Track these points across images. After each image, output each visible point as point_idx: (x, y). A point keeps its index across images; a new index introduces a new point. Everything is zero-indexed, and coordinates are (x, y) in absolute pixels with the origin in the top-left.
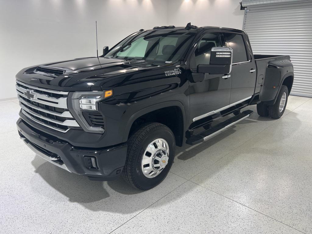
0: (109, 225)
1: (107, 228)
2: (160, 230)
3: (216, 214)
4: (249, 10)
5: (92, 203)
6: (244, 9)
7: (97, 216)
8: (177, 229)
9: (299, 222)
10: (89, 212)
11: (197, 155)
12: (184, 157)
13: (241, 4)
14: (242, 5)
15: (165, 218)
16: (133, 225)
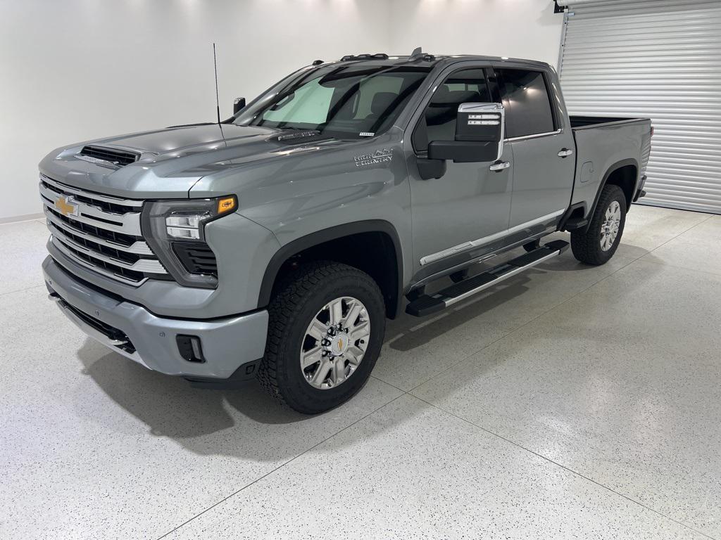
0: (227, 481)
1: (224, 486)
2: (333, 493)
3: (456, 462)
4: (573, 14)
5: (198, 438)
6: (563, 12)
7: (206, 464)
8: (368, 491)
9: (630, 481)
10: (190, 456)
11: (432, 341)
12: (403, 345)
15: (347, 469)
16: (279, 481)
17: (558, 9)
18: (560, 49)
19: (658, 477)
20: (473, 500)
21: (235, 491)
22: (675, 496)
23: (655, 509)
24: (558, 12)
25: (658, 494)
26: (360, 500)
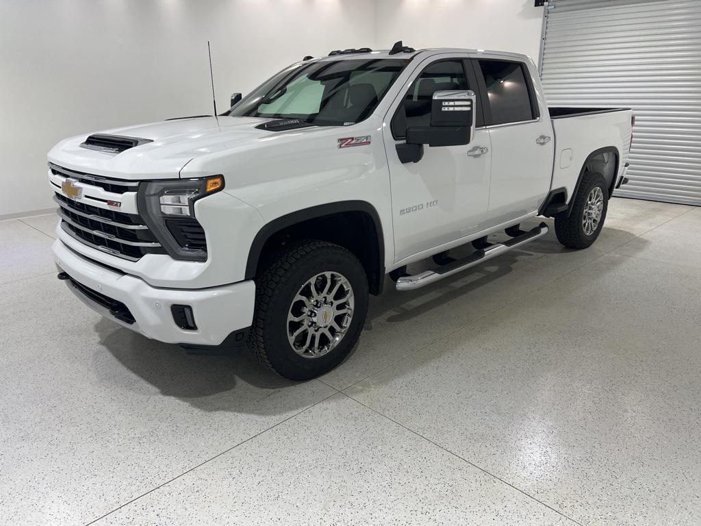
2: (235, 500)
3: (373, 466)
4: (553, 7)
6: (543, 5)
8: (273, 498)
15: (257, 473)
18: (541, 42)
19: (584, 482)
20: (381, 507)
21: (133, 498)
22: (599, 503)
23: (574, 518)
24: (539, 5)
25: (580, 501)
26: (262, 508)
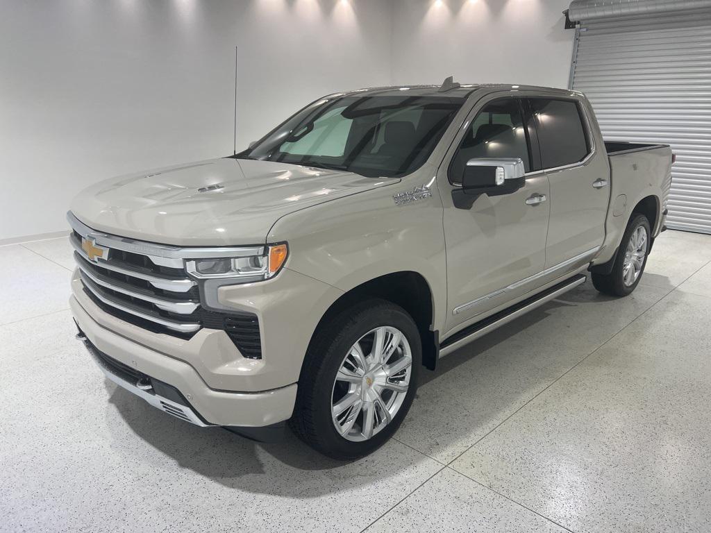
4: (585, 30)
6: (575, 27)
13: (567, 14)
14: (570, 17)
17: (569, 24)
18: (572, 66)
24: (570, 28)
